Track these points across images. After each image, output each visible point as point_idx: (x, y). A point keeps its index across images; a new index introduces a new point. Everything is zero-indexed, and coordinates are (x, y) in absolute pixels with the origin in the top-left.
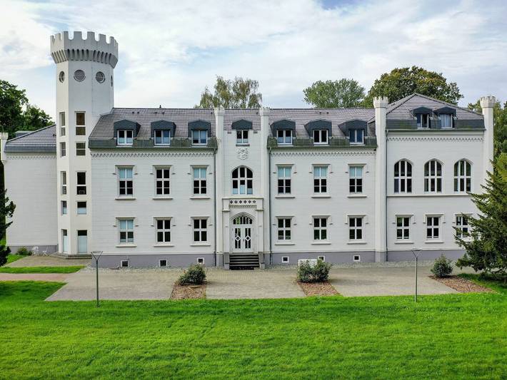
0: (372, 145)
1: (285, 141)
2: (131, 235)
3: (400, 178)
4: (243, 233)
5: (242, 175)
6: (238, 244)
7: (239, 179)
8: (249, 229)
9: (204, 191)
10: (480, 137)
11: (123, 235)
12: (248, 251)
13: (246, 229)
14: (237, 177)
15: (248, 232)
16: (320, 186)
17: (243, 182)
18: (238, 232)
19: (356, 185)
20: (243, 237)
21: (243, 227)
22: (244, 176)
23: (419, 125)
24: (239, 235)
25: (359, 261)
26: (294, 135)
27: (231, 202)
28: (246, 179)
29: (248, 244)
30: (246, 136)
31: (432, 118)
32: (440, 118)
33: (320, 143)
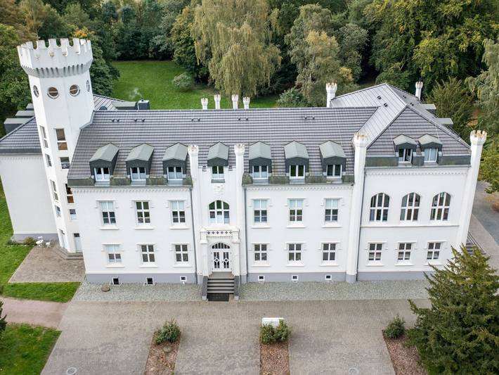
0: (350, 180)
1: (261, 176)
2: (118, 256)
3: (377, 208)
4: (221, 256)
5: (219, 207)
6: (217, 264)
7: (216, 210)
8: (227, 253)
9: (183, 220)
10: (464, 172)
11: (111, 257)
12: (227, 270)
13: (224, 253)
14: (214, 209)
15: (226, 255)
16: (296, 215)
17: (219, 213)
18: (216, 255)
19: (332, 215)
20: (221, 259)
21: (221, 251)
22: (221, 208)
23: (401, 158)
24: (218, 257)
25: (331, 279)
26: (270, 172)
27: (209, 233)
28: (222, 210)
29: (226, 265)
30: (221, 171)
31: (415, 154)
32: (423, 154)
33: (297, 177)
